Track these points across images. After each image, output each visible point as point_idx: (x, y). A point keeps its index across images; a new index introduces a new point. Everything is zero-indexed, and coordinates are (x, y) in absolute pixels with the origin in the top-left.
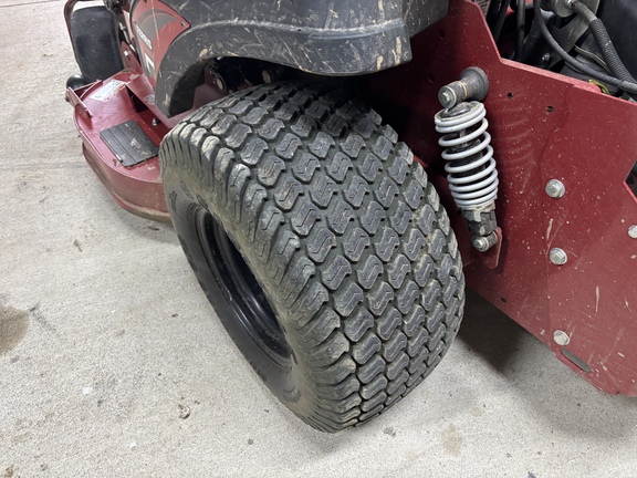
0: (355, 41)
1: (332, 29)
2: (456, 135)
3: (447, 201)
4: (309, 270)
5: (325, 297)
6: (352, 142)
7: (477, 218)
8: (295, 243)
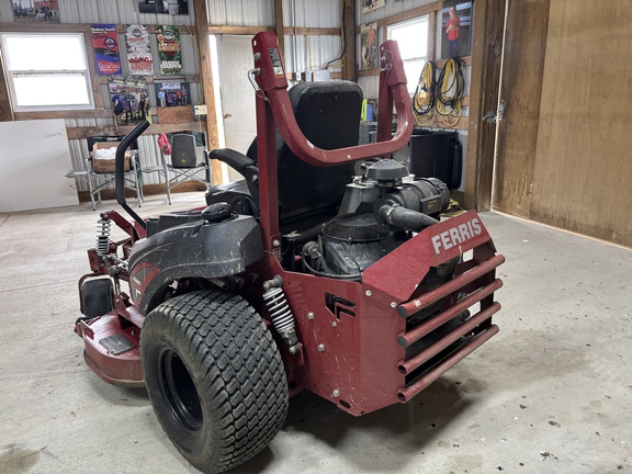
0: (223, 265)
1: (215, 262)
2: (271, 299)
3: (272, 327)
4: (206, 350)
5: (213, 360)
6: (227, 305)
7: (287, 336)
8: (201, 339)
